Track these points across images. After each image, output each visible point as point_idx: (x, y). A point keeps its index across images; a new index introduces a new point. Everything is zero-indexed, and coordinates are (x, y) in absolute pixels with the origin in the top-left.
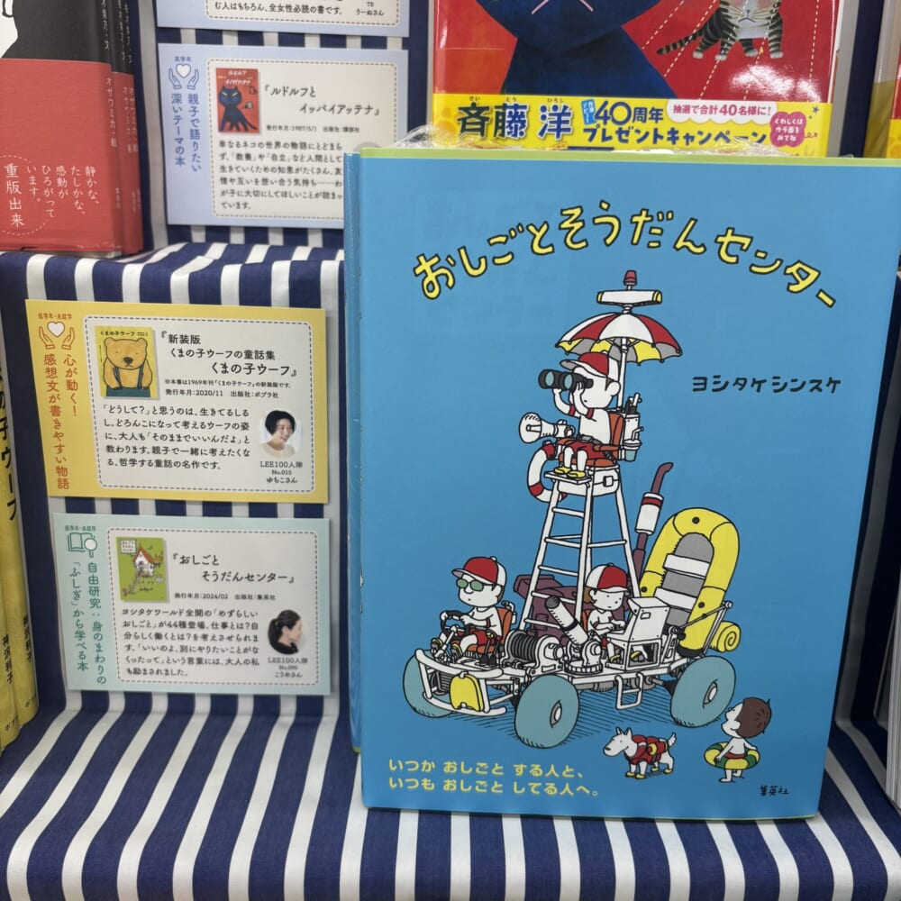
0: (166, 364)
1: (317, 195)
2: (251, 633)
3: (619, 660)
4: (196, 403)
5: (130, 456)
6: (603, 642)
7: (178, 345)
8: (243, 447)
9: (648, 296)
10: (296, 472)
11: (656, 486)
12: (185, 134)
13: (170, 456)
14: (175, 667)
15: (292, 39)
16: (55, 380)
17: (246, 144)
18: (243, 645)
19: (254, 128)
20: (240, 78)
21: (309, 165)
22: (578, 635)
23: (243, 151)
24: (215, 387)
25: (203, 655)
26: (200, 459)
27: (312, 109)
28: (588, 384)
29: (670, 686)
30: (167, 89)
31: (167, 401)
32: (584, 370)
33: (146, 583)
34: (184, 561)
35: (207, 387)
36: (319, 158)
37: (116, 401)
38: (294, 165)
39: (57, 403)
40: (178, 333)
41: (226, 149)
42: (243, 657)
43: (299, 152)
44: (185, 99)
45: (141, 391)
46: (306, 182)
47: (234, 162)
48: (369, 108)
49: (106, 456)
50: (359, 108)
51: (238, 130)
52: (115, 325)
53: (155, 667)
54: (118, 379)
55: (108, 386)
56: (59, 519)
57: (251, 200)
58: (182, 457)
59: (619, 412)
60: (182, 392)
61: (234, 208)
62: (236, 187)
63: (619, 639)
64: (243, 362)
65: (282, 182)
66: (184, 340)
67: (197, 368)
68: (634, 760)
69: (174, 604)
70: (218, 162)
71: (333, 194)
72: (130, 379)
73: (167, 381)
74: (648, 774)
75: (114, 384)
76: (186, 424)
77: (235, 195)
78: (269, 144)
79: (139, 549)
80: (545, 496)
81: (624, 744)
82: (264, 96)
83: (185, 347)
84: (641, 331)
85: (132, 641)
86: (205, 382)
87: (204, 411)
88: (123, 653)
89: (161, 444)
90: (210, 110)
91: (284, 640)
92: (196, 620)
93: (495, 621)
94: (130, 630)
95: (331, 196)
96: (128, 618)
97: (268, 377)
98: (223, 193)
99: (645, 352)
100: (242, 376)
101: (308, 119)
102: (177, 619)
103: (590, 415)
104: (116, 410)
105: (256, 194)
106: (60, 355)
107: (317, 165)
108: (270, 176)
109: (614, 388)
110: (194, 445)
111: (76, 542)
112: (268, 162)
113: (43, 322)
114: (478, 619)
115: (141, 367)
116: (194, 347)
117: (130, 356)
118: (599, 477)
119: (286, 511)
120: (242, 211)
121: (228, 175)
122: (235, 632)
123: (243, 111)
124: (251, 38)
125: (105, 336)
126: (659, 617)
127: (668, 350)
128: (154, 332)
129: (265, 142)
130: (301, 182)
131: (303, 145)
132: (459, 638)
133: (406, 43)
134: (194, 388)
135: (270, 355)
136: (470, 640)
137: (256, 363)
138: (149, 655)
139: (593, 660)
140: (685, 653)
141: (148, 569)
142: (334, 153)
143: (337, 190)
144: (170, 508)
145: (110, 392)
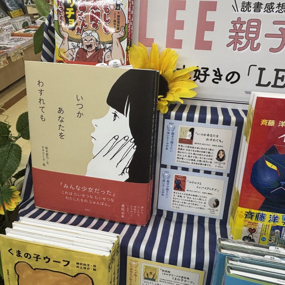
0: (160, 275)
1: (198, 208)
7: (164, 272)
12: (165, 189)
15: (196, 171)
16: (132, 273)
17: (181, 194)
19: (184, 190)
20: (182, 178)
21: (197, 201)
23: (180, 195)
24: (172, 283)
27: (200, 188)
30: (162, 178)
31: (159, 283)
35: (170, 282)
36: (200, 199)
37: (146, 280)
38: (193, 200)
39: (131, 278)
41: (175, 194)
43: (195, 197)
44: (166, 181)
45: (153, 280)
46: (196, 204)
47: (177, 197)
48: (216, 189)
50: (213, 189)
51: (179, 190)
52: (148, 265)
54: (148, 276)
55: (145, 277)
57: (180, 207)
60: (164, 282)
61: (176, 208)
62: (177, 203)
64: (180, 278)
65: (189, 204)
66: (166, 271)
67: (168, 278)
70: (173, 197)
71: (203, 208)
72: (151, 277)
73: (160, 279)
75: (147, 277)
77: (176, 205)
78: (187, 194)
82: (187, 183)
83: (166, 273)
86: (170, 281)
90: (172, 184)
95: (202, 208)
97: (187, 283)
98: (173, 204)
100: (180, 281)
101: (198, 190)
104: (146, 282)
105: (182, 205)
106: (134, 269)
107: (199, 201)
108: (186, 202)
112: (186, 198)
113: (131, 262)
115: (154, 275)
116: (169, 273)
117: (152, 272)
120: (177, 209)
121: (175, 200)
123: (181, 186)
124: (185, 169)
125: (146, 267)
128: (159, 269)
129: (186, 194)
130: (194, 204)
131: (196, 196)
133: (228, 175)
134: (166, 281)
135: (188, 278)
137: (184, 279)
142: (205, 199)
143: (204, 208)
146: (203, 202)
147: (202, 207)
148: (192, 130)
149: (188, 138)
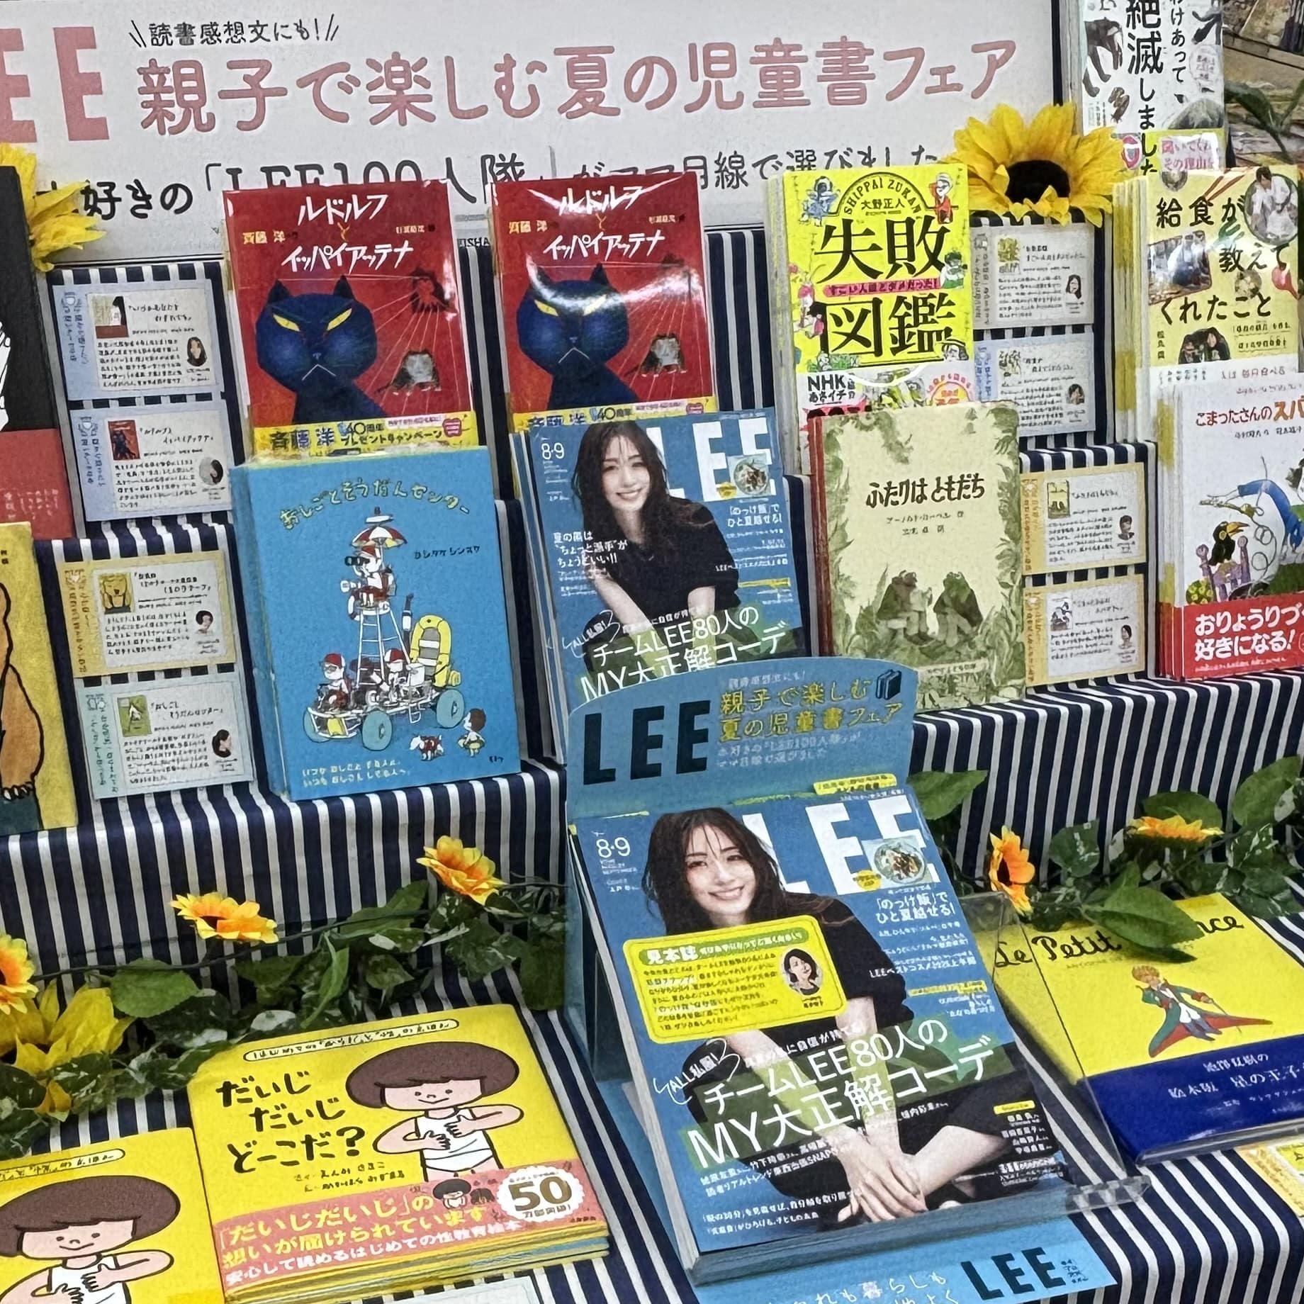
0: (138, 592)
1: (181, 493)
2: (202, 747)
3: (406, 698)
4: (157, 611)
5: (121, 647)
6: (398, 689)
7: (144, 580)
8: (186, 634)
9: (386, 518)
10: (216, 645)
11: (408, 606)
12: (93, 464)
13: (145, 645)
14: (158, 775)
15: (152, 400)
16: (75, 608)
18: (199, 755)
19: (136, 456)
21: (174, 475)
22: (385, 687)
23: (131, 470)
24: (167, 602)
25: (175, 764)
26: (161, 644)
27: (171, 441)
28: (368, 561)
29: (434, 708)
31: (141, 612)
32: (365, 555)
33: (137, 724)
34: (158, 707)
35: (161, 602)
36: (179, 470)
37: (111, 616)
38: (165, 476)
39: (77, 621)
40: (144, 573)
41: (121, 471)
42: (199, 762)
43: (166, 468)
46: (173, 486)
47: (127, 478)
48: (207, 436)
49: (106, 649)
50: (200, 437)
51: (126, 458)
52: (107, 572)
53: (147, 776)
54: (111, 603)
55: (106, 608)
56: (81, 691)
57: (139, 501)
58: (151, 644)
59: (384, 573)
60: (148, 606)
61: (129, 507)
62: (129, 493)
63: (404, 687)
64: (180, 585)
65: (158, 487)
66: (147, 576)
67: (155, 592)
68: (425, 751)
69: (155, 735)
70: (116, 480)
72: (118, 603)
73: (139, 601)
74: (433, 758)
75: (110, 606)
76: (152, 625)
77: (129, 499)
78: (147, 465)
79: (131, 703)
80: (357, 618)
81: (417, 742)
82: (141, 437)
83: (149, 580)
84: (388, 535)
85: (131, 762)
86: (160, 599)
87: (161, 616)
88: (127, 771)
89: (139, 638)
91: (222, 749)
92: (169, 743)
93: (344, 686)
94: (130, 754)
95: (190, 492)
96: (128, 747)
97: (195, 592)
98: (121, 498)
99: (390, 543)
100: (180, 593)
101: (169, 447)
102: (156, 744)
103: (371, 576)
104: (112, 621)
105: (143, 496)
106: (78, 593)
107: (178, 474)
108: (150, 484)
109: (380, 562)
110: (157, 636)
111: (93, 705)
112: (148, 476)
113: (68, 575)
114: (335, 686)
115: (124, 595)
116: (153, 580)
117: (118, 588)
118: (381, 605)
119: (213, 670)
120: (134, 508)
121: (123, 487)
122: (192, 748)
123: (128, 446)
125: (103, 580)
126: (422, 672)
127: (401, 542)
128: (131, 574)
130: (170, 486)
131: (169, 463)
132: (327, 698)
133: (223, 396)
134: (155, 603)
135: (195, 579)
136: (333, 698)
137: (187, 585)
138: (142, 769)
139: (394, 699)
140: (438, 689)
141: (137, 716)
142: (189, 466)
143: (194, 488)
144: (146, 676)
145: (108, 611)
146: (188, 475)
147: (189, 488)
148: (119, 302)
149: (116, 322)
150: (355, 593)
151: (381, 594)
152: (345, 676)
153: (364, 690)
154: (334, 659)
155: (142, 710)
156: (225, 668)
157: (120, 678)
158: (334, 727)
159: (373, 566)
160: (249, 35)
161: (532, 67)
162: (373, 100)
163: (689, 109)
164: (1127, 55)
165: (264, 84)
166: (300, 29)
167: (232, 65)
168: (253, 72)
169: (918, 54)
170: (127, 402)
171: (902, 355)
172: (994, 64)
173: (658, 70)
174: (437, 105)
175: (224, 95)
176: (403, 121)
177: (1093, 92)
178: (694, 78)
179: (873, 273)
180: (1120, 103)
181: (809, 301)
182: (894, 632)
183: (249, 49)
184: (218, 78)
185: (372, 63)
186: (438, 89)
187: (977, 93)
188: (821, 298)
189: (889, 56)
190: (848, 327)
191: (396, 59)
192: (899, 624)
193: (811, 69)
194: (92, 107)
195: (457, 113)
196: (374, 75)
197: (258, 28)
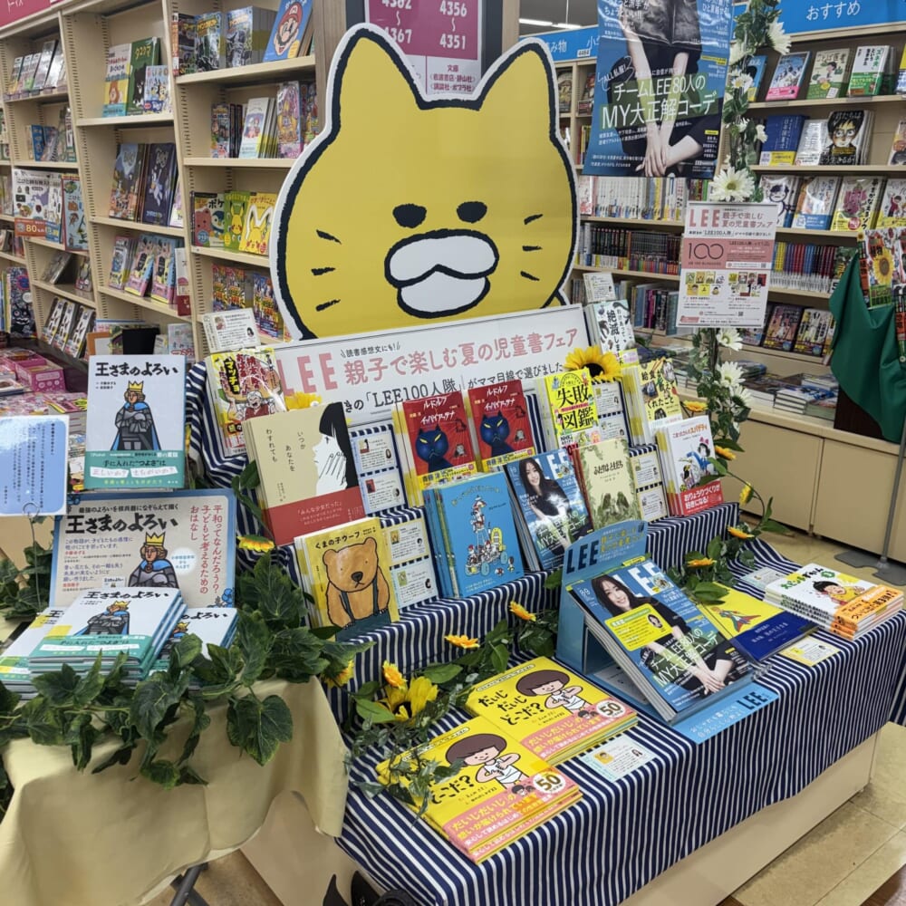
3: (492, 556)
4: (406, 541)
5: (397, 555)
8: (414, 548)
9: (480, 498)
10: (423, 550)
11: (489, 526)
14: (411, 598)
19: (375, 491)
21: (385, 496)
22: (486, 554)
25: (415, 594)
26: (406, 553)
29: (500, 558)
33: (403, 581)
34: (409, 574)
36: (387, 494)
38: (383, 496)
42: (421, 592)
51: (372, 492)
53: (408, 599)
57: (376, 506)
64: (412, 531)
67: (406, 534)
69: (409, 584)
76: (405, 546)
79: (401, 575)
84: (482, 504)
85: (403, 595)
86: (407, 537)
87: (408, 543)
88: (402, 599)
89: (402, 551)
91: (428, 585)
92: (413, 586)
93: (475, 555)
94: (402, 593)
96: (401, 590)
97: (416, 533)
100: (411, 534)
101: (383, 486)
102: (409, 588)
103: (478, 517)
105: (377, 504)
108: (379, 500)
110: (407, 550)
114: (472, 556)
115: (397, 537)
116: (405, 530)
117: (395, 535)
118: (482, 526)
119: (423, 558)
120: (375, 509)
122: (420, 587)
123: (371, 488)
126: (495, 547)
127: (485, 505)
133: (397, 467)
135: (416, 529)
136: (472, 560)
138: (406, 597)
139: (489, 557)
141: (403, 578)
144: (404, 564)
145: (393, 543)
148: (366, 441)
149: (365, 448)
150: (475, 524)
151: (481, 523)
152: (475, 553)
153: (480, 556)
154: (471, 547)
155: (404, 576)
156: (426, 557)
157: (397, 567)
158: (473, 570)
159: (479, 514)
160: (375, 351)
161: (454, 351)
162: (412, 367)
163: (497, 359)
164: (610, 330)
165: (381, 365)
166: (390, 347)
167: (371, 360)
168: (377, 362)
169: (553, 335)
170: (370, 473)
171: (583, 427)
172: (572, 336)
173: (487, 349)
174: (429, 366)
175: (370, 370)
176: (420, 372)
177: (603, 342)
178: (497, 349)
179: (572, 403)
180: (611, 344)
181: (557, 414)
182: (607, 513)
183: (375, 355)
184: (368, 365)
185: (410, 355)
186: (429, 361)
187: (569, 345)
188: (560, 413)
189: (546, 337)
190: (568, 420)
191: (416, 353)
192: (608, 510)
193: (526, 343)
194: (332, 378)
195: (435, 368)
196: (411, 359)
197: (377, 348)
